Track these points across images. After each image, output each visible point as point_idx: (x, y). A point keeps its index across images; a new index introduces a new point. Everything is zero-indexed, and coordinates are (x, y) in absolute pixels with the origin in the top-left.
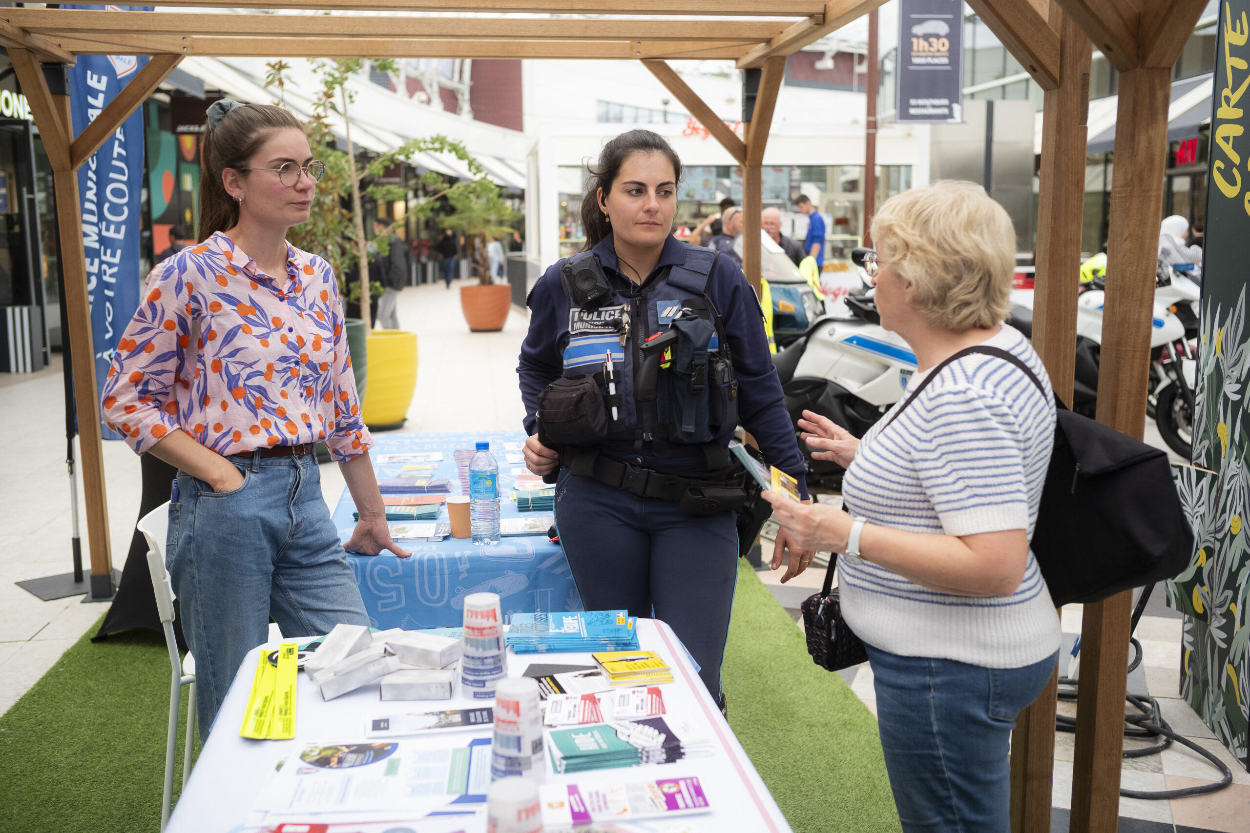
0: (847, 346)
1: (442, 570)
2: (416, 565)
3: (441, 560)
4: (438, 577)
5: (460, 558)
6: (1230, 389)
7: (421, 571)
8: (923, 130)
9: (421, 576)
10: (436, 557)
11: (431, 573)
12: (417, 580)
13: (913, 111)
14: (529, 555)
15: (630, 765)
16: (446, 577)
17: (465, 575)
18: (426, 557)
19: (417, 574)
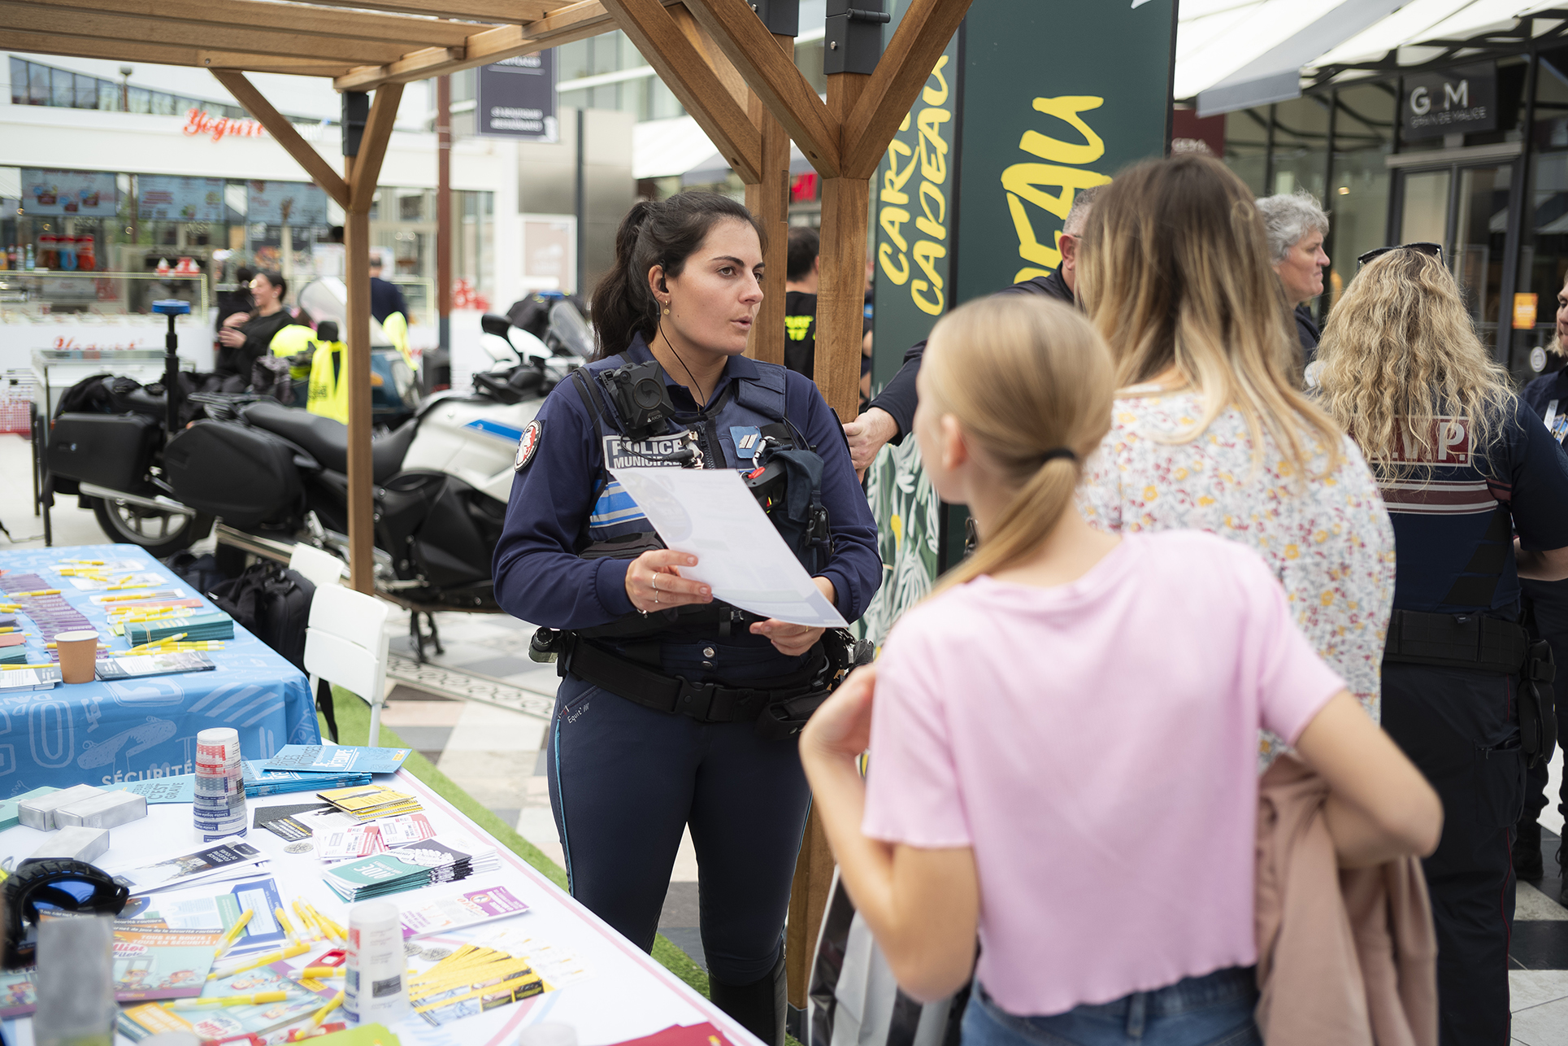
0: (471, 432)
1: (65, 722)
2: (31, 719)
3: (64, 711)
4: (60, 731)
5: (88, 706)
6: (903, 480)
7: (37, 726)
8: (507, 147)
9: (37, 731)
10: (57, 707)
11: (51, 727)
12: (32, 737)
13: (496, 124)
14: (177, 697)
15: (420, 886)
16: (71, 731)
17: (95, 726)
18: (43, 708)
19: (31, 729)
